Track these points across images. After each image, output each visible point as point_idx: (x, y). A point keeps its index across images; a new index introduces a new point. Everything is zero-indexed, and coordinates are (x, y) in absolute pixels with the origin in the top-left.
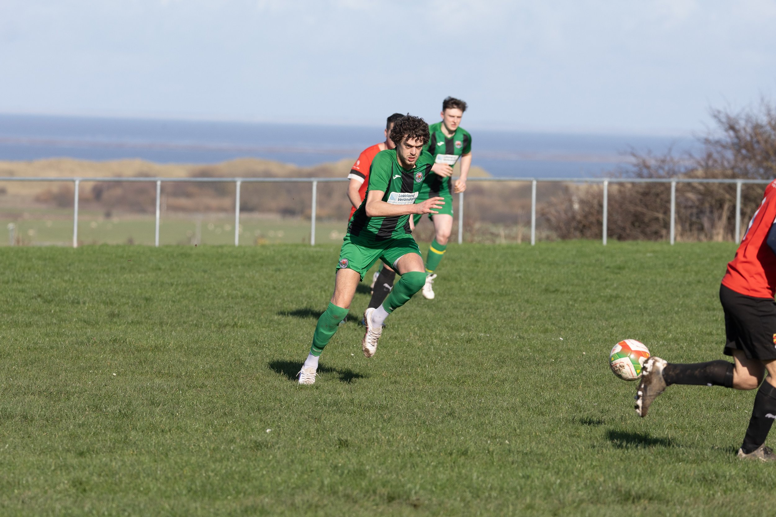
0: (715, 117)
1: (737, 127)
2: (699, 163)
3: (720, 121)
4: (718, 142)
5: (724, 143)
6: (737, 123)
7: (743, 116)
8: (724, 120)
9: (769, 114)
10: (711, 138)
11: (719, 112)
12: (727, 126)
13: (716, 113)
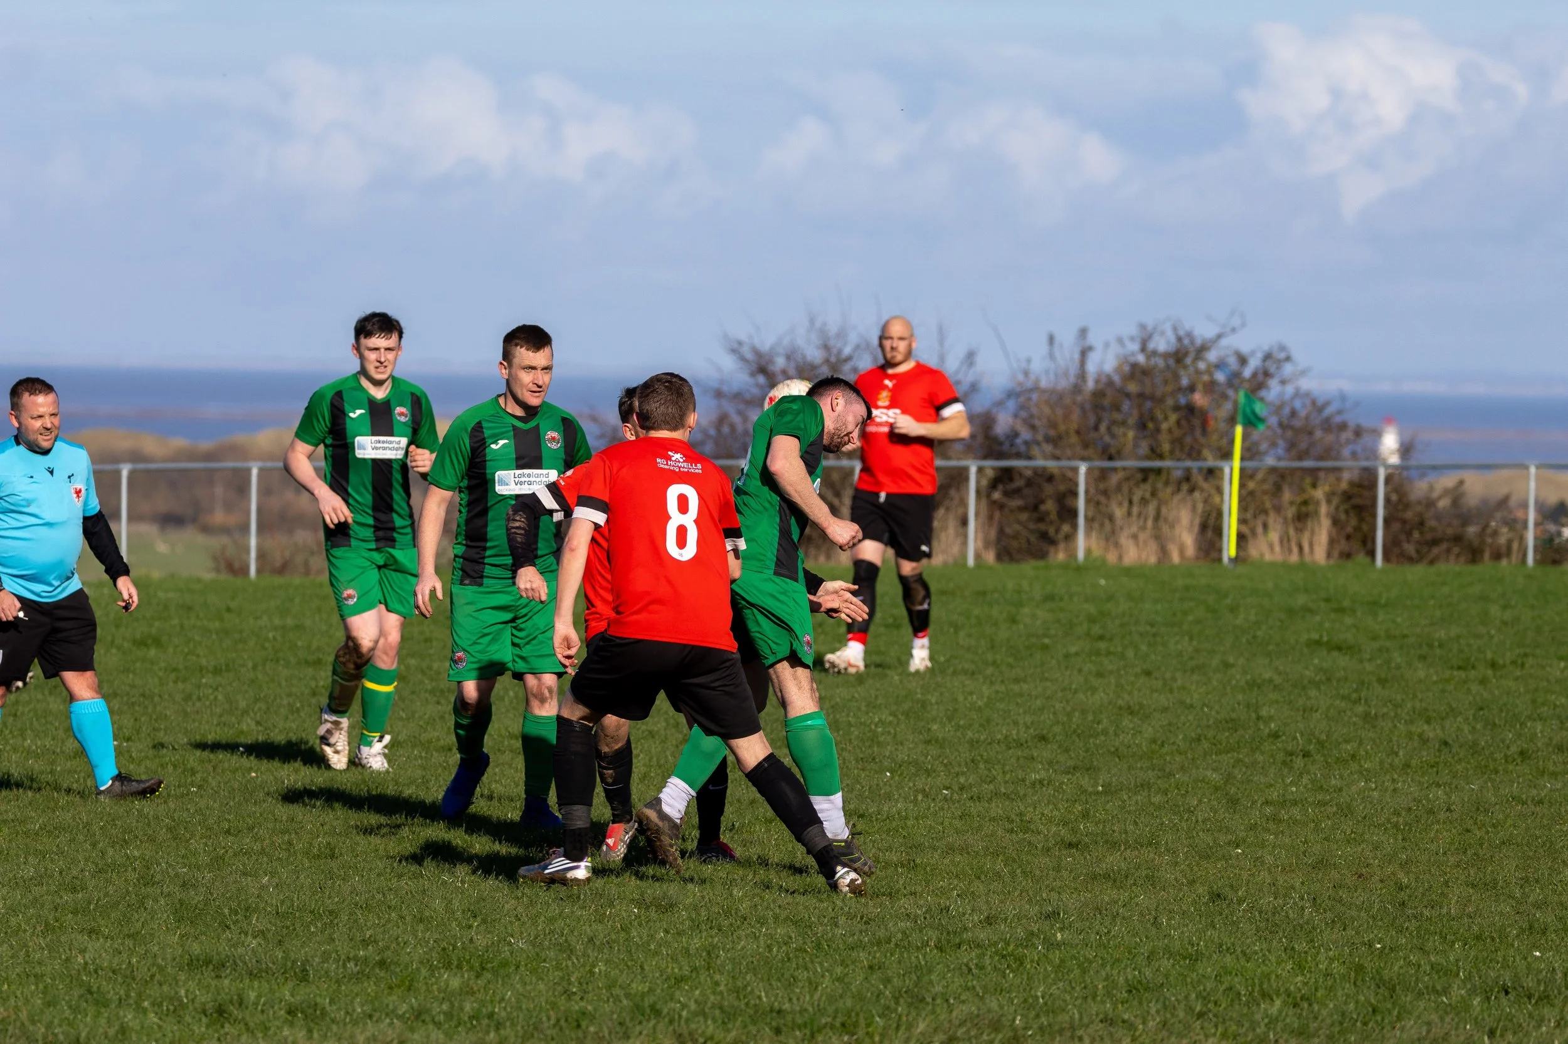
0: (734, 351)
1: (771, 368)
2: (704, 432)
3: (743, 359)
4: (737, 396)
5: (748, 396)
6: (771, 361)
7: (781, 351)
8: (749, 356)
9: (826, 347)
10: (725, 388)
11: (740, 343)
12: (754, 367)
13: (736, 346)
